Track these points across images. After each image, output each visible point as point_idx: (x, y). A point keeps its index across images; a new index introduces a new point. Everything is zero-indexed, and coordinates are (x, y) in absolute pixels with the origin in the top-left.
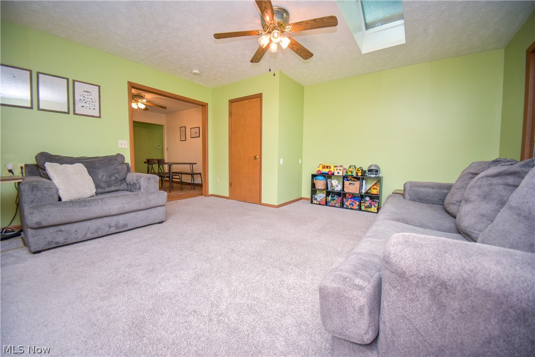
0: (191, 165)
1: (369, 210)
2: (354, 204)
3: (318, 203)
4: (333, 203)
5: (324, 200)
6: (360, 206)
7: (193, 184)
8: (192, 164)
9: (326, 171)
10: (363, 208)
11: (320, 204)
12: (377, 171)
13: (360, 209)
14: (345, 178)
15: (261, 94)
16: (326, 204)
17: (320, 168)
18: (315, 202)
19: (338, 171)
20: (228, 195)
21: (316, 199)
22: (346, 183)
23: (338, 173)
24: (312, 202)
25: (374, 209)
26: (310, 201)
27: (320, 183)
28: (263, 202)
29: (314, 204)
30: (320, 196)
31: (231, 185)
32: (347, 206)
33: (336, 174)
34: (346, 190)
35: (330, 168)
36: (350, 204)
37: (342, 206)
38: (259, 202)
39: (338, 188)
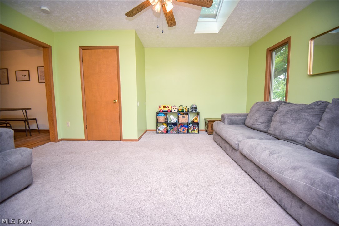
0: (24, 111)
1: (194, 132)
2: (185, 130)
3: (161, 132)
4: (172, 130)
5: (165, 129)
6: (188, 130)
7: (28, 130)
8: (26, 109)
9: (166, 109)
10: (190, 131)
11: (162, 133)
12: (196, 108)
13: (188, 132)
14: (179, 113)
15: (117, 47)
16: (167, 132)
17: (162, 108)
18: (159, 132)
19: (175, 109)
20: (84, 138)
21: (159, 130)
22: (180, 117)
23: (175, 111)
24: (157, 133)
25: (196, 131)
26: (156, 132)
27: (162, 118)
28: (124, 138)
29: (159, 133)
30: (163, 127)
31: (86, 127)
32: (180, 131)
33: (173, 111)
34: (180, 121)
35: (169, 107)
36: (182, 130)
37: (178, 132)
38: (121, 139)
39: (174, 120)
